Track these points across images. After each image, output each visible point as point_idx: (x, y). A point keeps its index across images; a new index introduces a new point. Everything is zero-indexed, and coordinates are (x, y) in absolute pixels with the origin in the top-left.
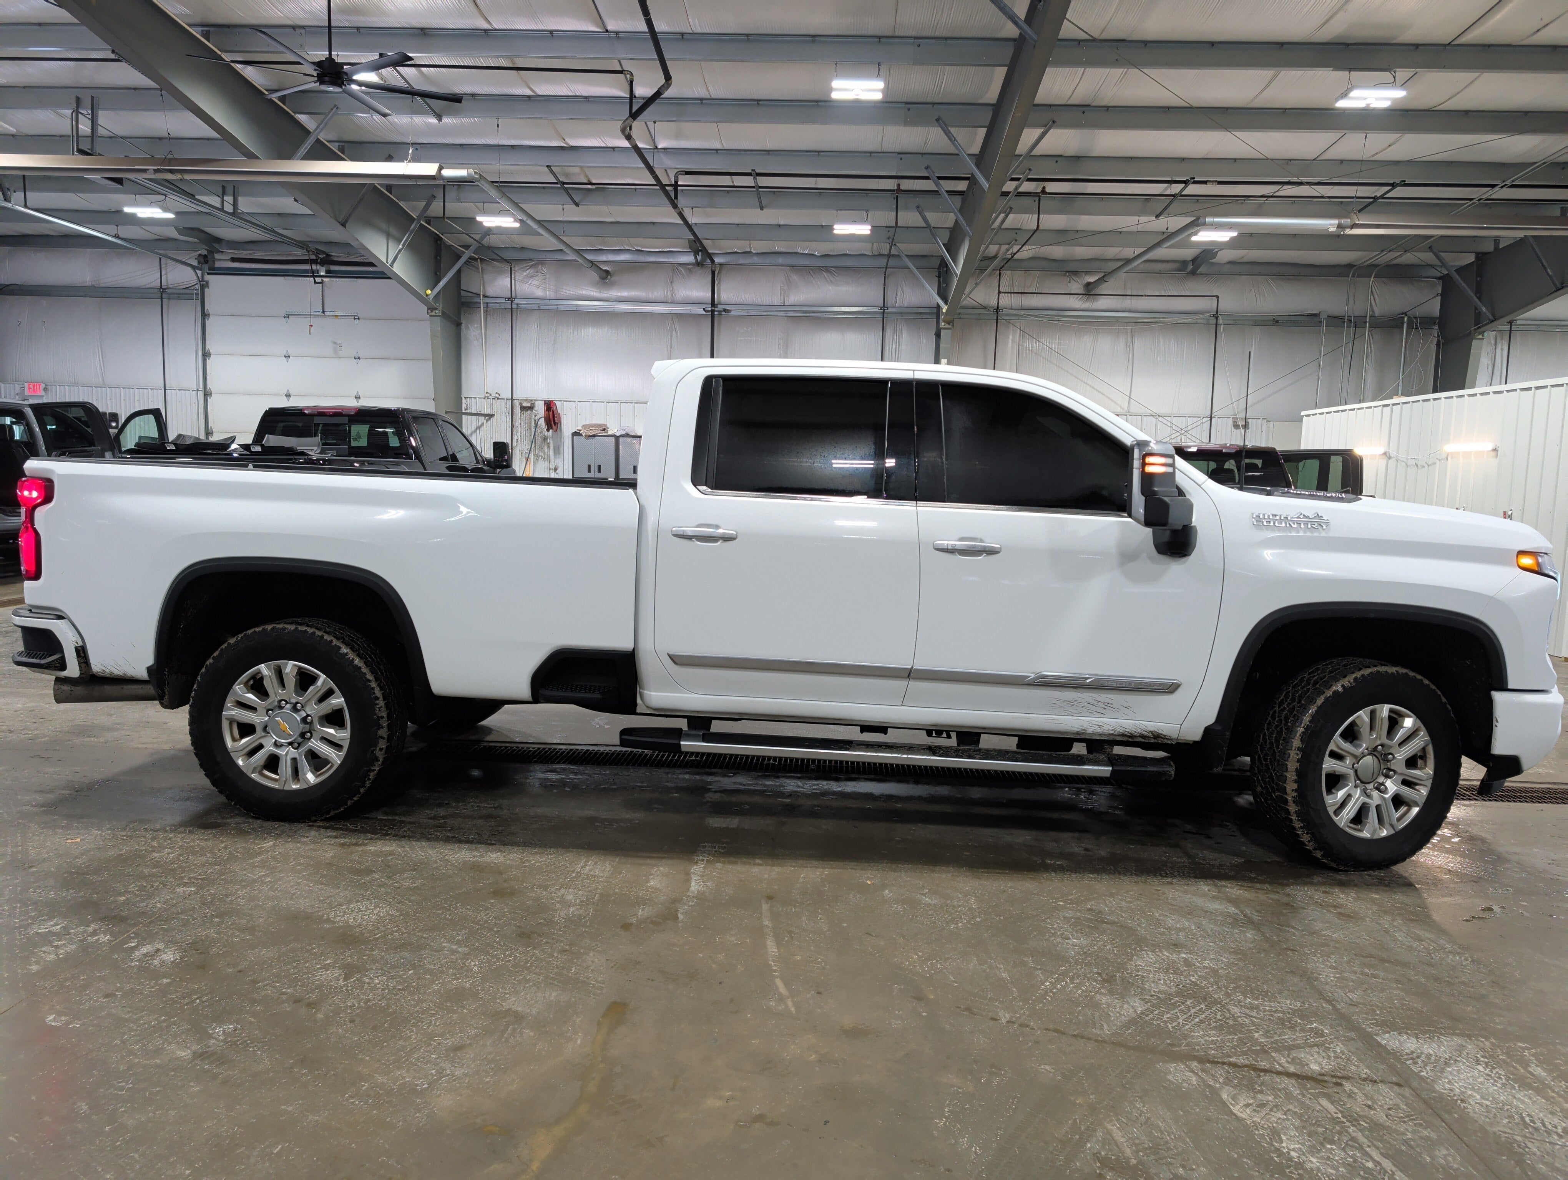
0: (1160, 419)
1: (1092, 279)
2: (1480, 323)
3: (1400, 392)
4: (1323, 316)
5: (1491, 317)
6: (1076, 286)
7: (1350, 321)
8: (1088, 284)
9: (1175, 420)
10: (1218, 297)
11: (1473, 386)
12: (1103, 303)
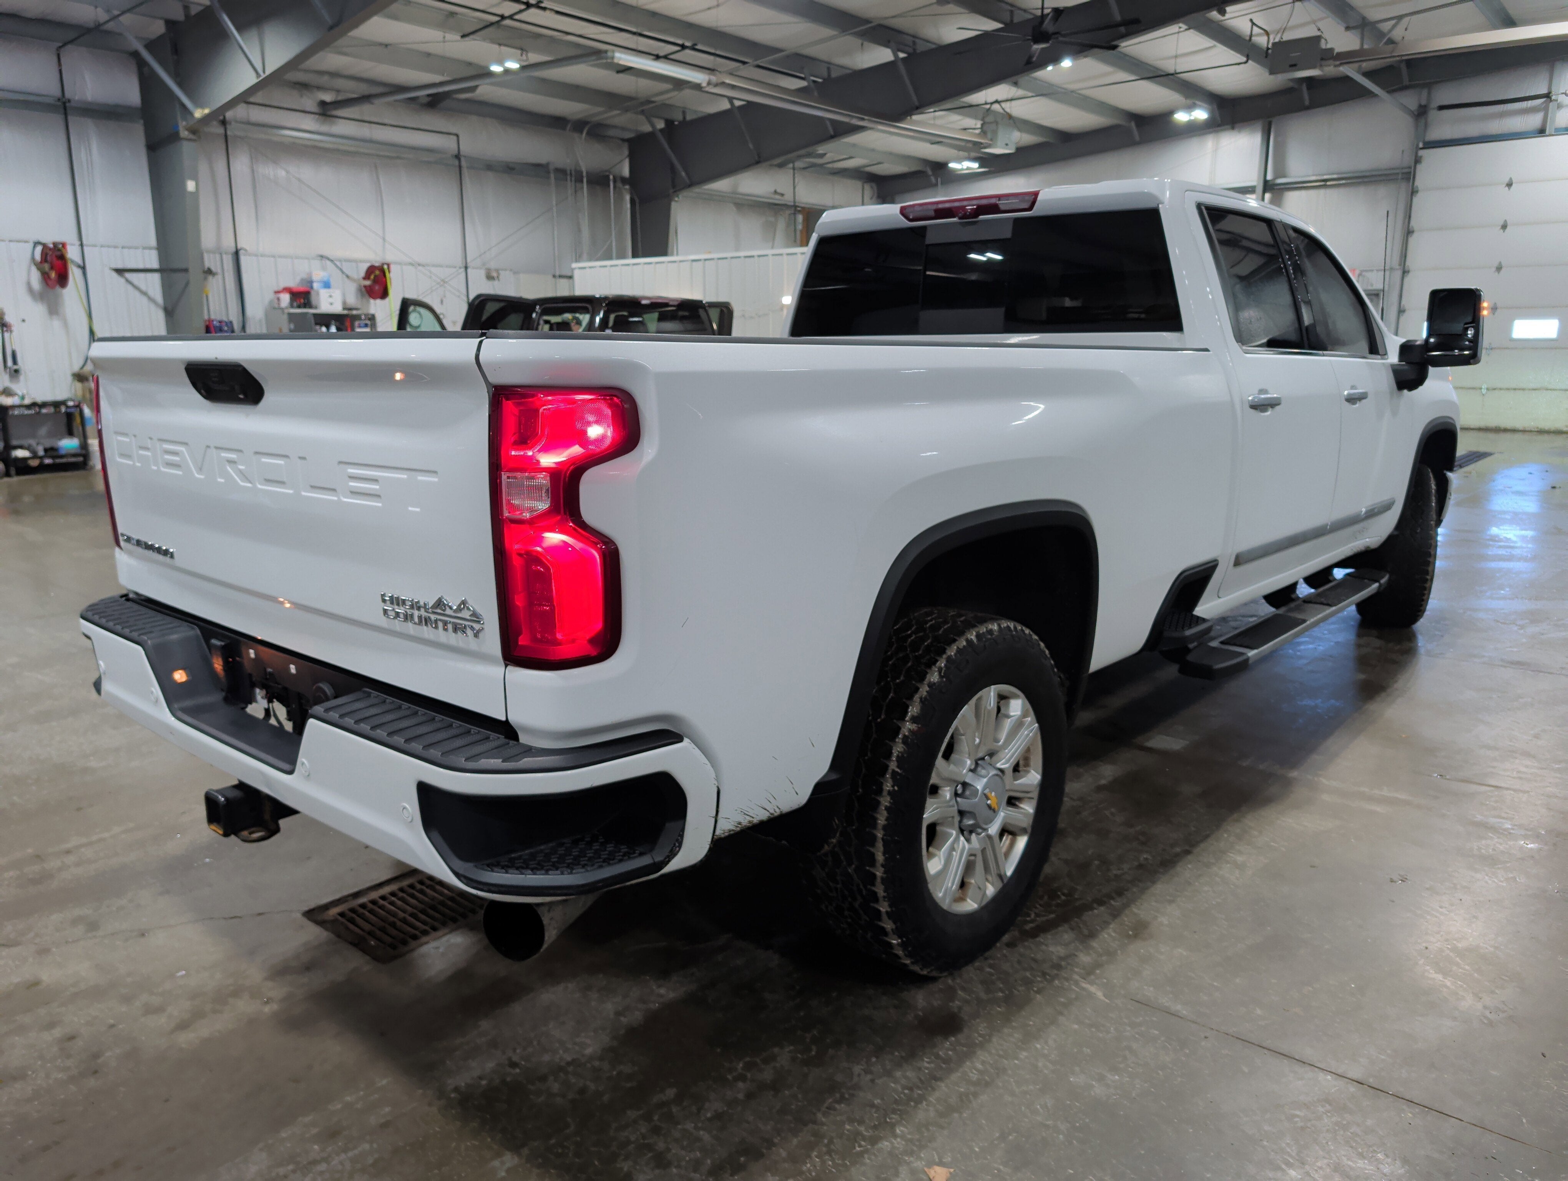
0: (420, 268)
1: (328, 97)
2: (677, 186)
3: (614, 255)
4: (551, 167)
5: (688, 181)
6: (309, 102)
7: (571, 174)
8: (323, 104)
9: (433, 269)
10: (457, 136)
11: (672, 255)
12: (342, 128)
